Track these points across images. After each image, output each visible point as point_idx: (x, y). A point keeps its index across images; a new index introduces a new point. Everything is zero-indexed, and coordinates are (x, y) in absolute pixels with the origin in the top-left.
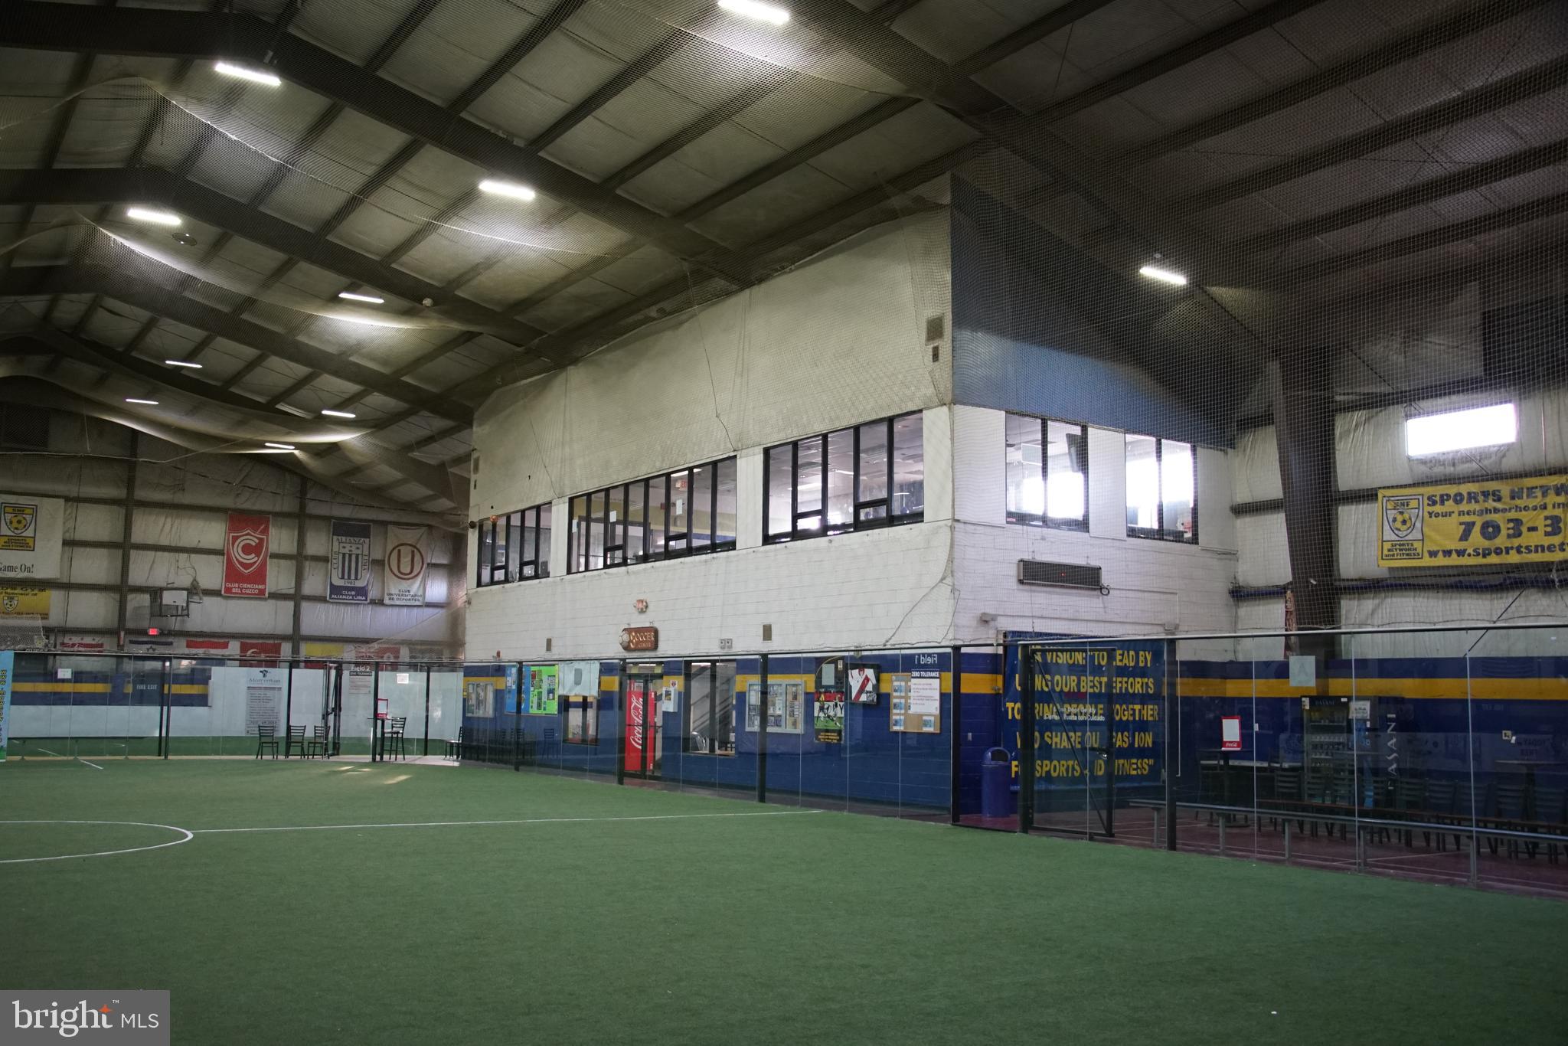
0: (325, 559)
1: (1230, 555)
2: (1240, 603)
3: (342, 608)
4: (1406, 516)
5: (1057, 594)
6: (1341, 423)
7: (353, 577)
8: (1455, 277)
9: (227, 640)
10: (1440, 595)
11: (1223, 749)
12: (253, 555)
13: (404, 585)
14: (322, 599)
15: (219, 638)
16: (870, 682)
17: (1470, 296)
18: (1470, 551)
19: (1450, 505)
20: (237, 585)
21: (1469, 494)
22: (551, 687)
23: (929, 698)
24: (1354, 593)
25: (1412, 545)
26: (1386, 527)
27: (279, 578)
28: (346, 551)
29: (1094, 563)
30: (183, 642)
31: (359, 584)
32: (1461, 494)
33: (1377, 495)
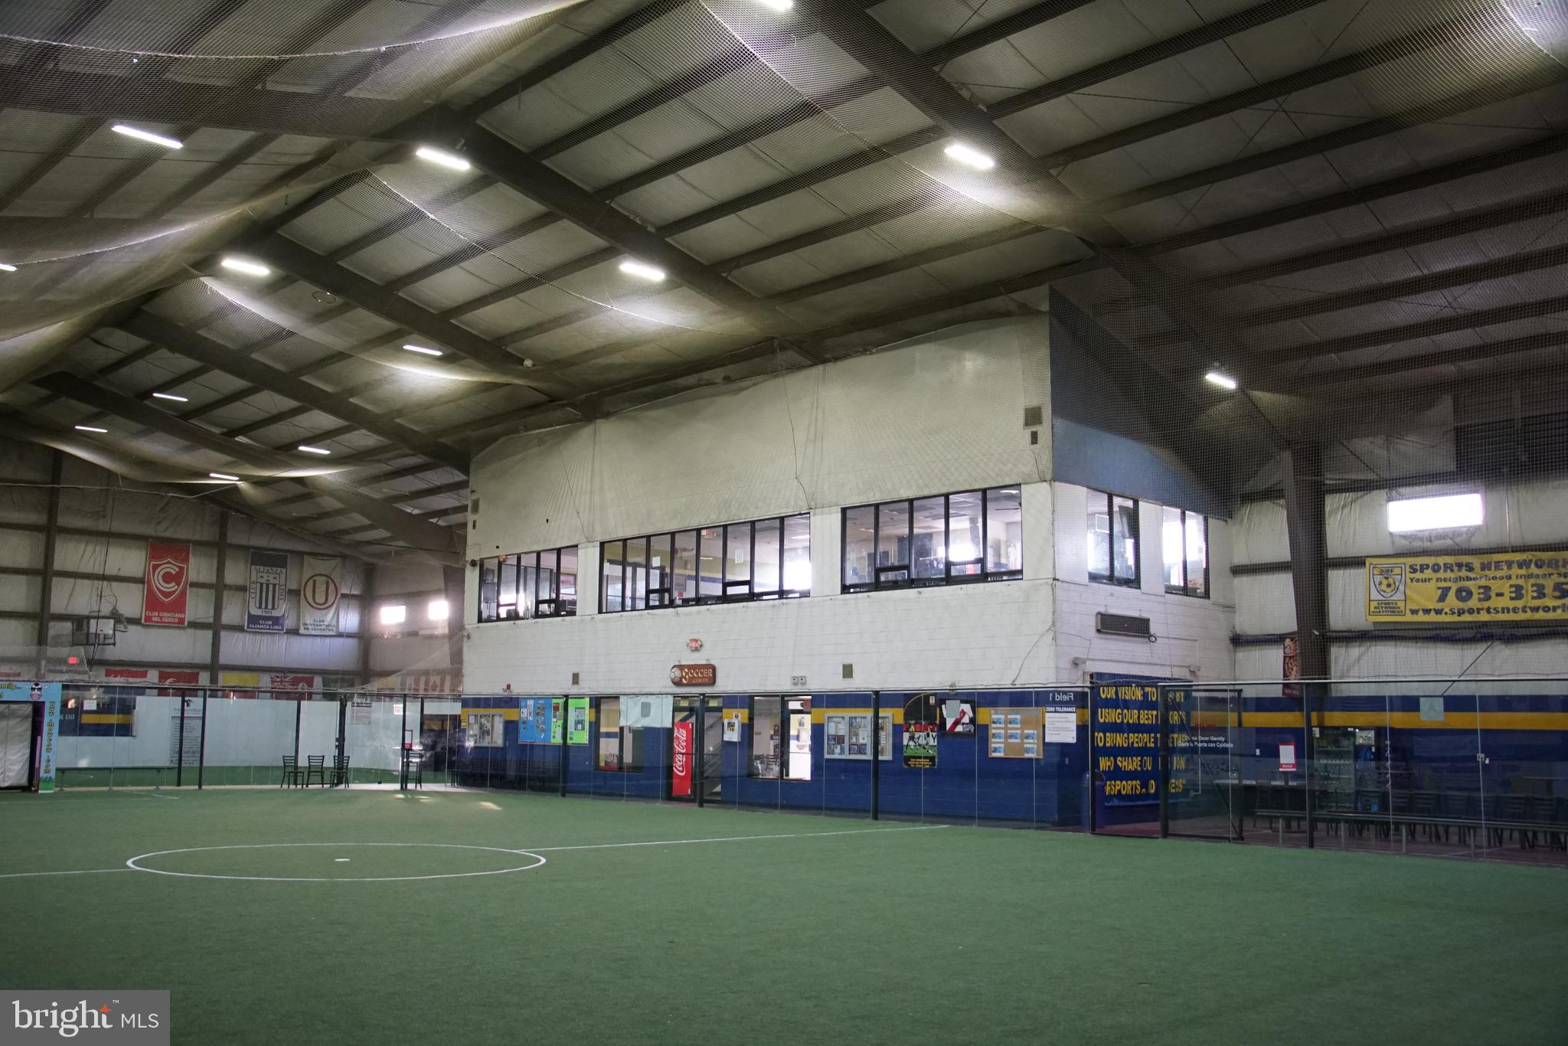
0: (242, 589)
1: (1230, 608)
2: (1238, 649)
3: (258, 637)
4: (1391, 581)
5: (1123, 641)
6: (1331, 502)
7: (270, 606)
8: (1428, 393)
9: (146, 669)
10: (1419, 644)
11: (1281, 770)
12: (174, 584)
13: (318, 615)
14: (239, 629)
15: (137, 667)
16: (966, 715)
17: (1443, 409)
18: (1447, 610)
19: (1428, 573)
20: (156, 614)
21: (1445, 564)
22: (580, 718)
23: (1067, 729)
24: (1343, 642)
25: (1396, 604)
26: (1373, 589)
27: (198, 607)
28: (263, 580)
29: (1145, 615)
30: (102, 671)
31: (275, 613)
32: (1438, 565)
33: (1365, 564)
